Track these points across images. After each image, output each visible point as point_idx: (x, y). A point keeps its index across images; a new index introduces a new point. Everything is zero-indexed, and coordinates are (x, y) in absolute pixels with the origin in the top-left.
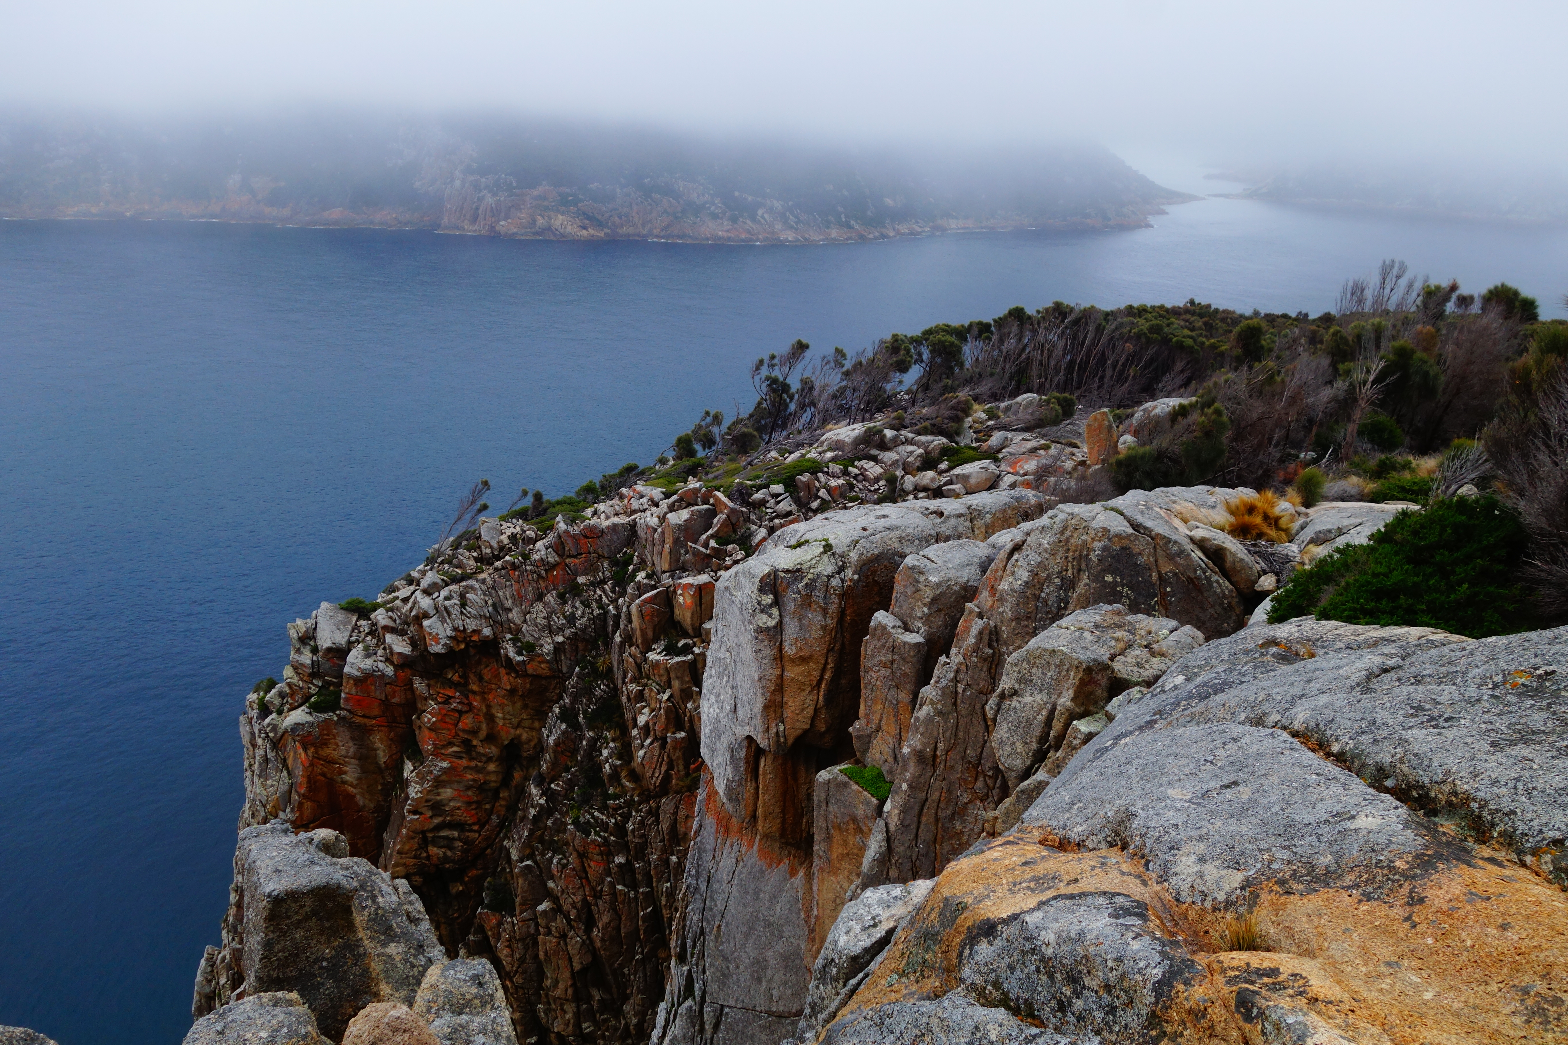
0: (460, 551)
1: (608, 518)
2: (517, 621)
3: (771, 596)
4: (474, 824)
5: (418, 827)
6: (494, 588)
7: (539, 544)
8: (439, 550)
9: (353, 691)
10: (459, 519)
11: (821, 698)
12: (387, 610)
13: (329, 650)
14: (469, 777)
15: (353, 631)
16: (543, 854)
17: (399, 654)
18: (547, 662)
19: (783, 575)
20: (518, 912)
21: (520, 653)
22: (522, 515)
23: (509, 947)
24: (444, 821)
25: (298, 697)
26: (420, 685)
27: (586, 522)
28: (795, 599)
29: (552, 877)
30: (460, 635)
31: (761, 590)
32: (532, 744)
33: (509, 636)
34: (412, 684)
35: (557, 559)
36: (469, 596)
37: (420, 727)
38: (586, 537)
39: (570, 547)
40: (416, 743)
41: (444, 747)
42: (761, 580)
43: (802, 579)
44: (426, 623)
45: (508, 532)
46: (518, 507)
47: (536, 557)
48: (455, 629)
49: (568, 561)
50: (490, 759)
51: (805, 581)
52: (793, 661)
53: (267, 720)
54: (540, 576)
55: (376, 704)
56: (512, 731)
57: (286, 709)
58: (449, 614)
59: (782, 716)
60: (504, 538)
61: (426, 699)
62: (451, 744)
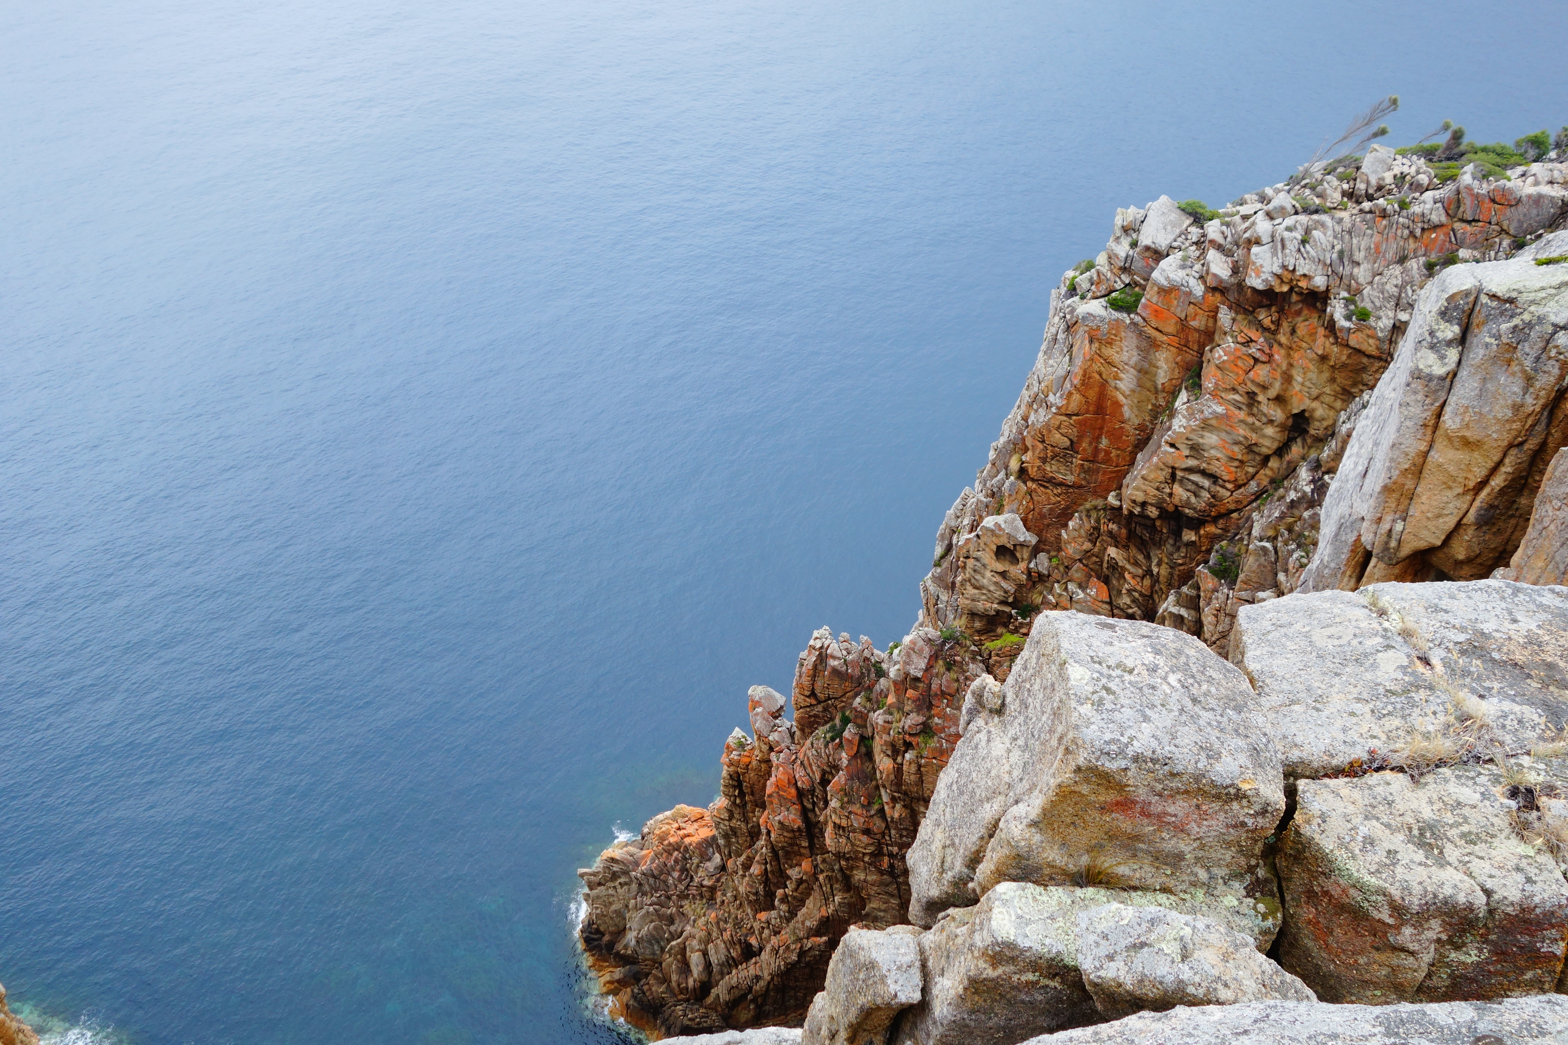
0: (1329, 177)
1: (1536, 183)
2: (1361, 280)
3: (1456, 329)
4: (1229, 481)
5: (1171, 462)
6: (1350, 232)
7: (1429, 195)
8: (1306, 171)
9: (1154, 300)
10: (1345, 138)
11: (1472, 511)
12: (1222, 224)
13: (1147, 248)
14: (1242, 432)
15: (1180, 236)
16: (1286, 543)
17: (1215, 275)
18: (1379, 339)
19: (1484, 299)
20: (1237, 587)
21: (1348, 318)
22: (1429, 154)
23: (1216, 616)
24: (1198, 466)
25: (1103, 289)
26: (1225, 316)
27: (1502, 182)
28: (1487, 345)
29: (1286, 571)
30: (1288, 274)
31: (1444, 314)
32: (1325, 424)
33: (1344, 294)
34: (1217, 313)
35: (1444, 219)
36: (1316, 233)
37: (1209, 361)
38: (1493, 201)
39: (1468, 209)
40: (1199, 376)
41: (1226, 390)
42: (1450, 299)
43: (1512, 317)
44: (1255, 249)
45: (1397, 171)
46: (1426, 144)
47: (1416, 209)
48: (1284, 267)
49: (1457, 225)
50: (1271, 422)
51: (1516, 321)
52: (1450, 439)
53: (1070, 301)
54: (1412, 233)
55: (1173, 321)
56: (1307, 402)
57: (1090, 295)
58: (1283, 247)
59: (1406, 511)
60: (1389, 178)
61: (1225, 333)
62: (1234, 390)
